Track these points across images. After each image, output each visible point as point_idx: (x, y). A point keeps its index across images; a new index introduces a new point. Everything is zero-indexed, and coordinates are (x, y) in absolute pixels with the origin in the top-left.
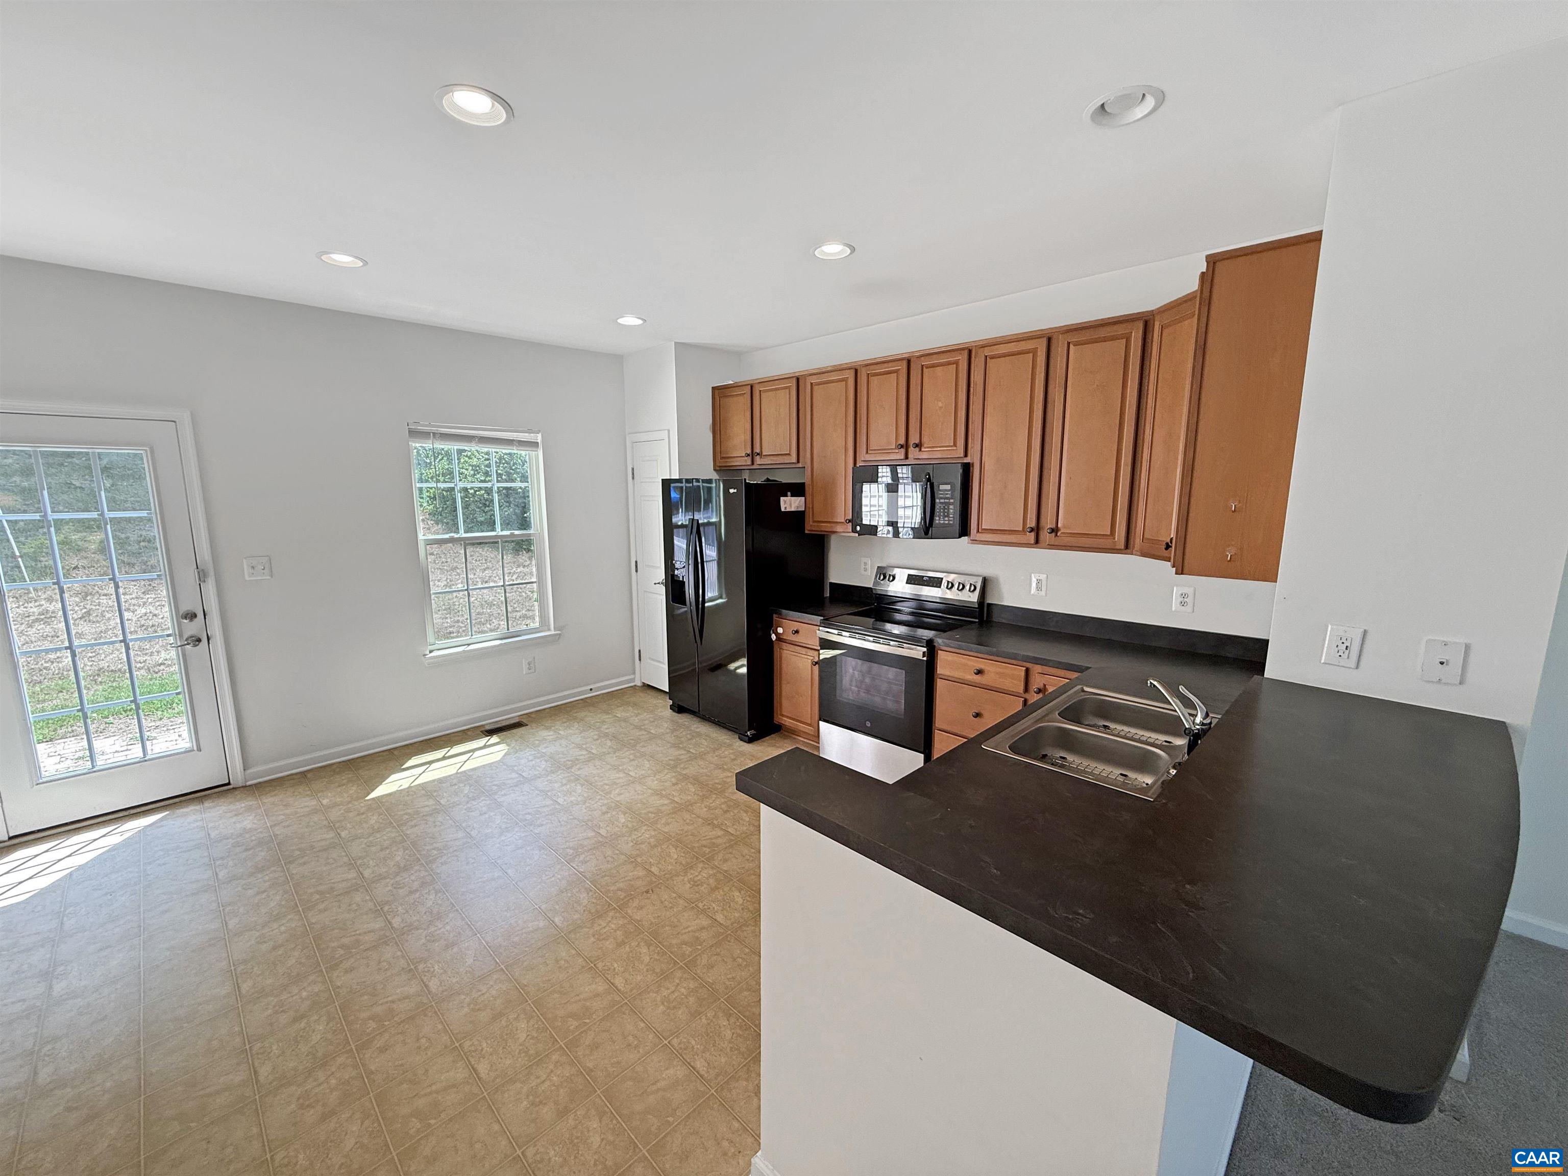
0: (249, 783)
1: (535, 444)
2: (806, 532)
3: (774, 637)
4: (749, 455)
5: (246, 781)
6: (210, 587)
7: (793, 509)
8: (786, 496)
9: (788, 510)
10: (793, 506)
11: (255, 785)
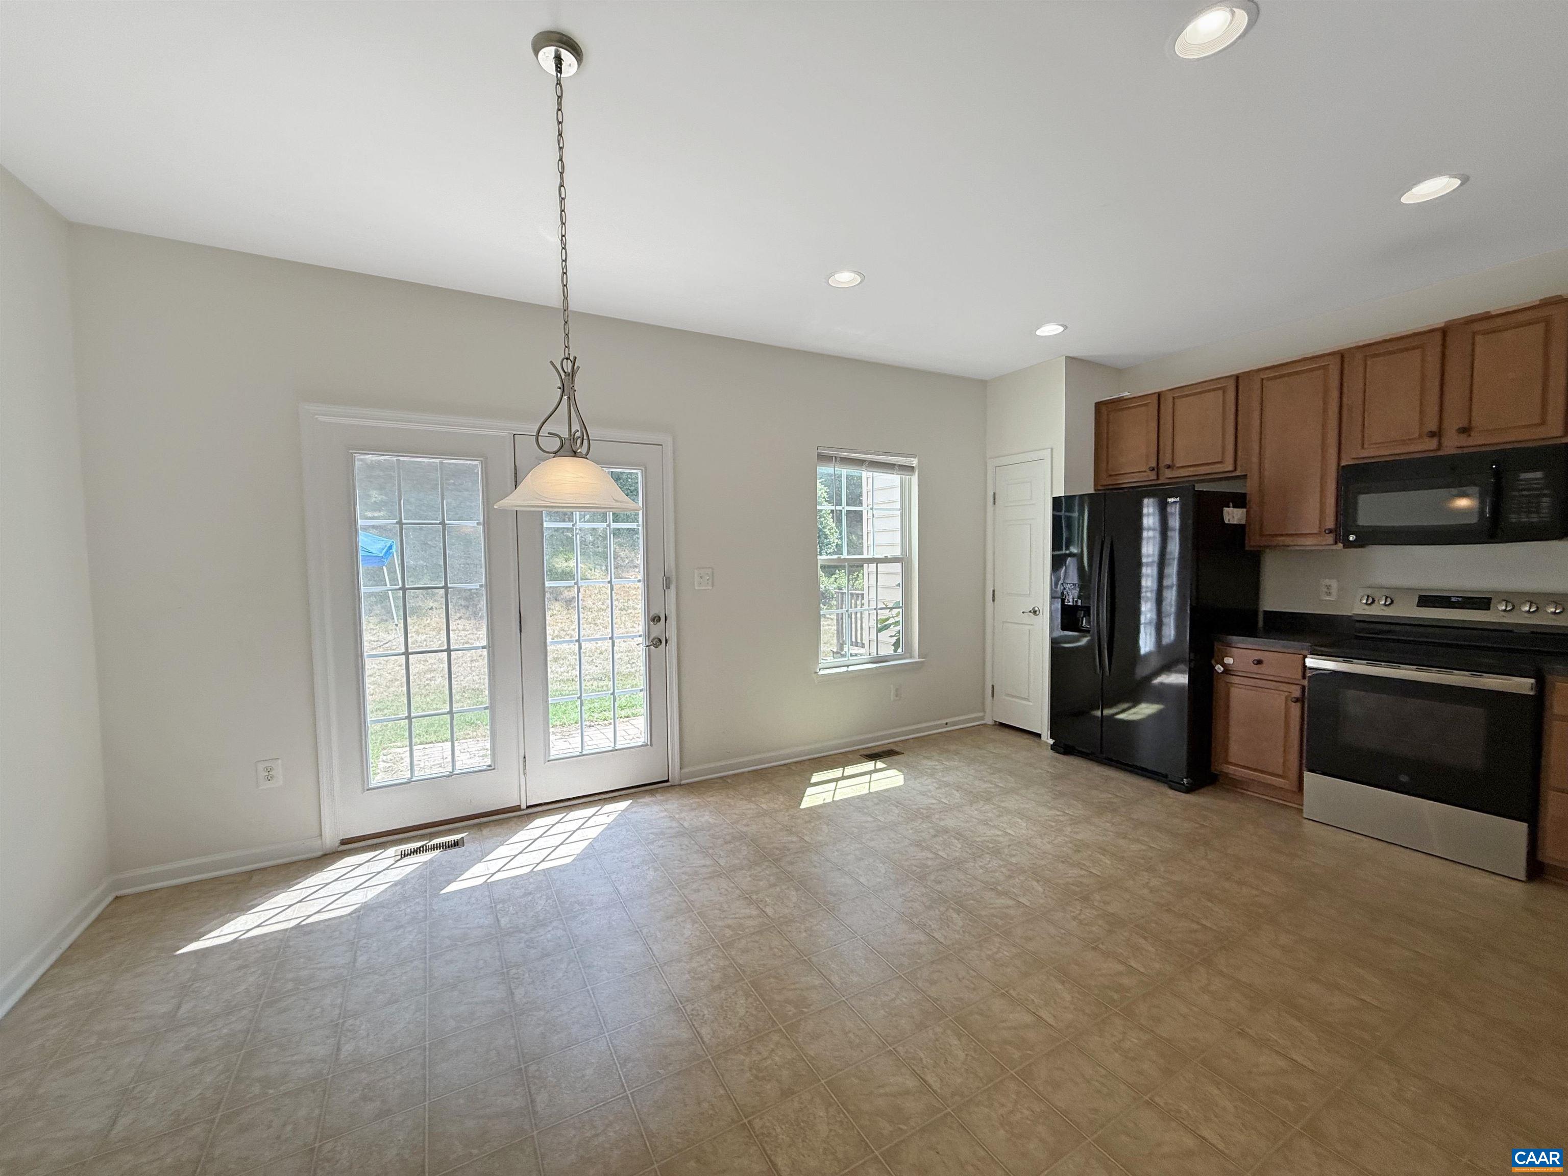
0: (683, 782)
1: (911, 469)
2: (1247, 549)
3: (1219, 668)
4: (1153, 469)
5: (681, 780)
6: (672, 592)
7: (1235, 523)
8: (1229, 507)
9: (1231, 522)
10: (1236, 518)
11: (688, 784)
